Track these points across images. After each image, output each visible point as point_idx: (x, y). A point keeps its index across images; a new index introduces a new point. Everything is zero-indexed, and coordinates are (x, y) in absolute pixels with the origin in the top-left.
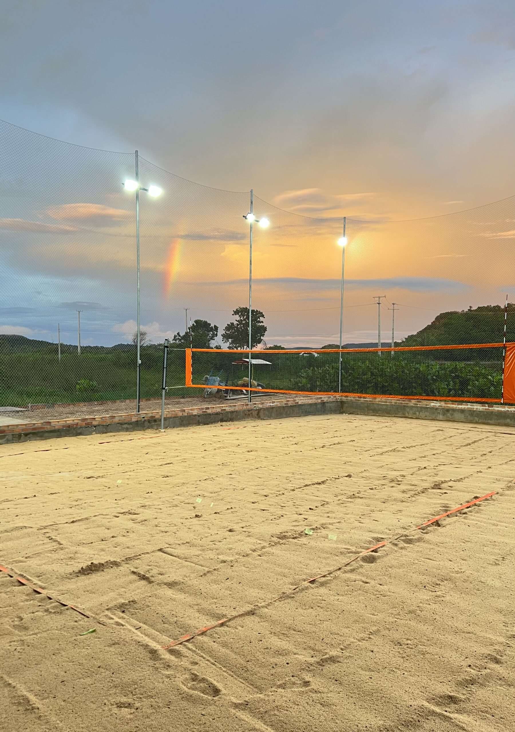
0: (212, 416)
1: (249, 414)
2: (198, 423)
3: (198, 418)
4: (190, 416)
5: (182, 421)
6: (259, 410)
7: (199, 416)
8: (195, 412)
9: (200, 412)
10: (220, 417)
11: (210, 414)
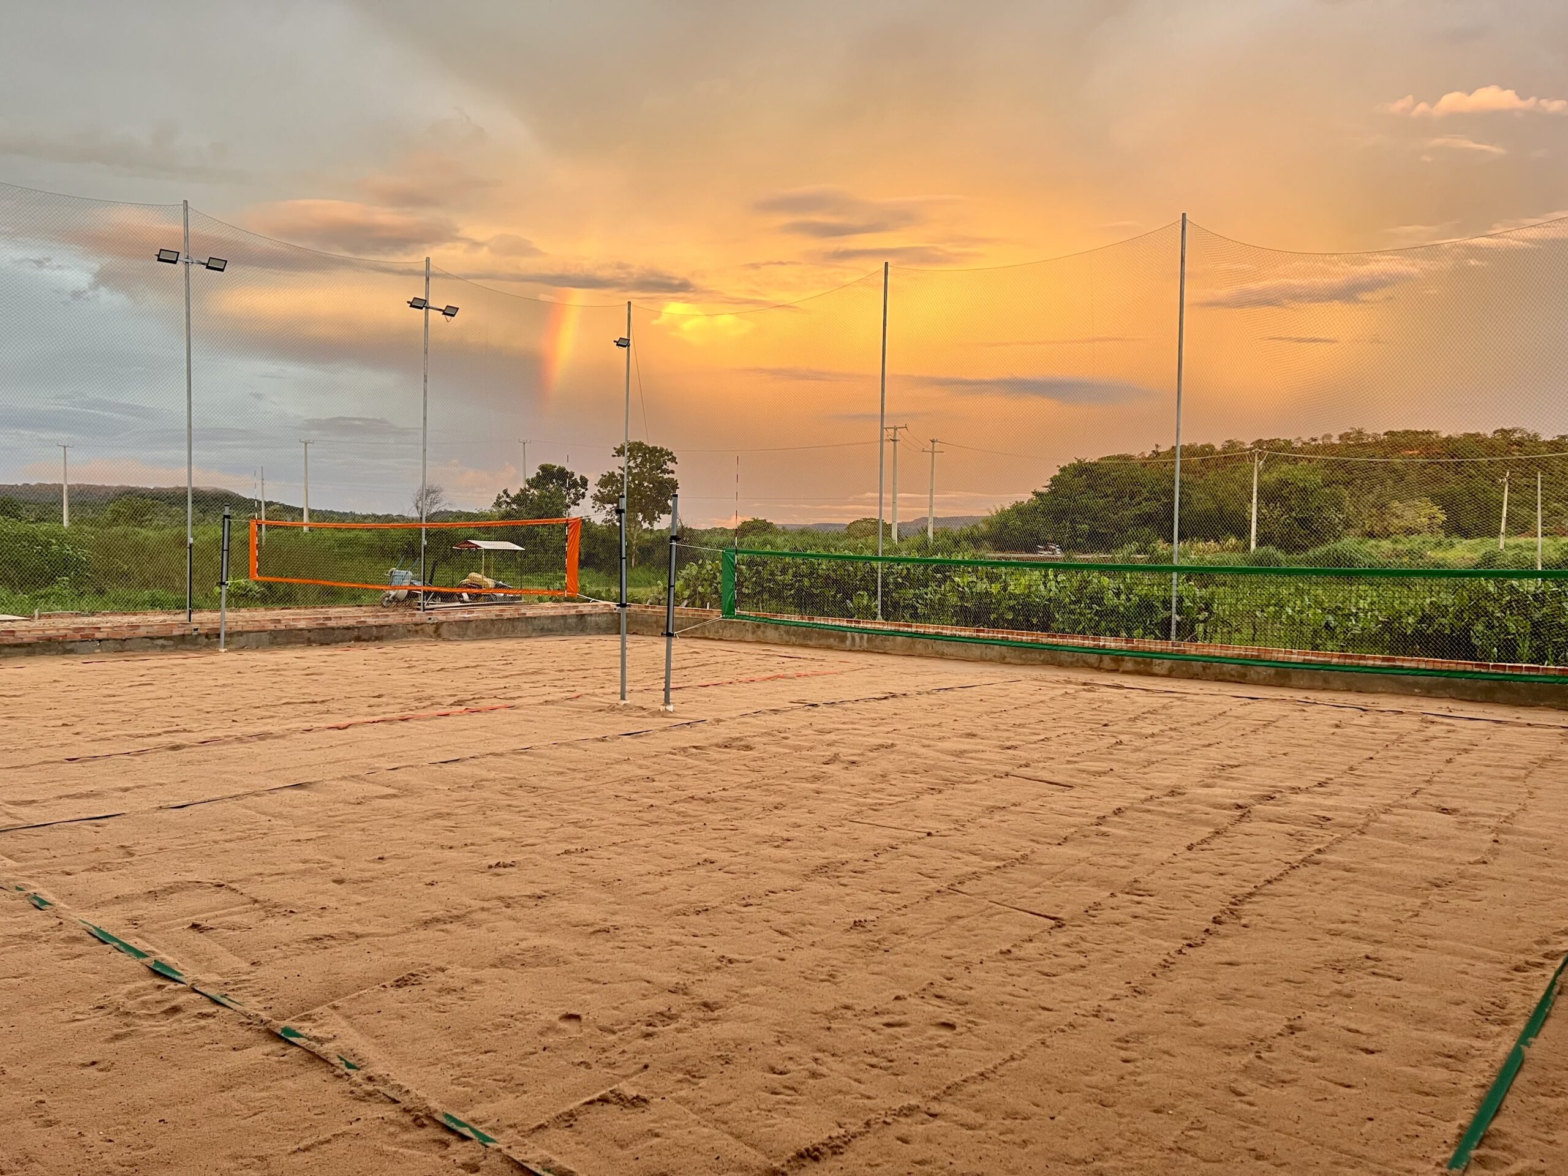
0: (337, 632)
1: (417, 631)
2: (309, 643)
3: (307, 634)
4: (291, 630)
5: (275, 638)
6: (438, 625)
7: (309, 631)
8: (302, 625)
9: (313, 625)
10: (356, 633)
11: (333, 629)
